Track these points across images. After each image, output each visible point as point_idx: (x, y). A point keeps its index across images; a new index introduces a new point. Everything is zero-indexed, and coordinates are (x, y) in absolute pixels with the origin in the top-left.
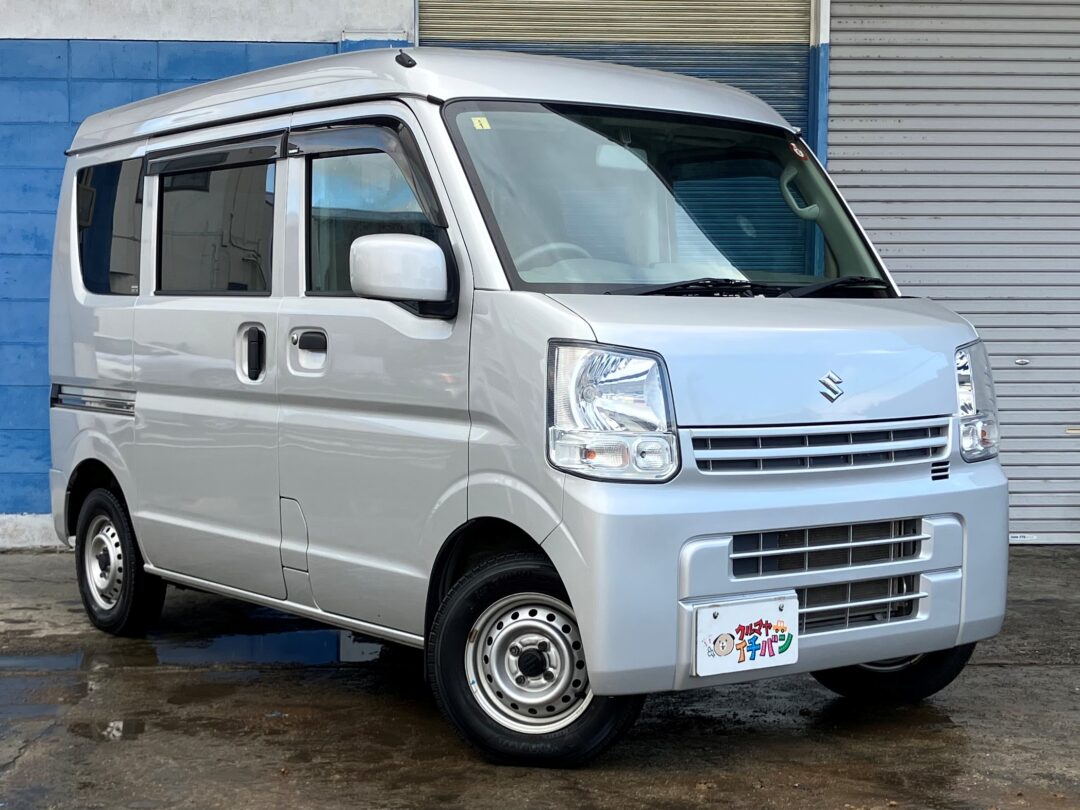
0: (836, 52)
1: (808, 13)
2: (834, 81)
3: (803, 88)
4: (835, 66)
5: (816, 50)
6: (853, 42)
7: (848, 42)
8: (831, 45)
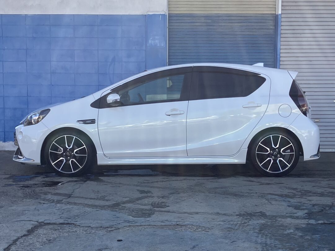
1: (276, 5)
2: (283, 24)
3: (274, 26)
4: (283, 20)
5: (278, 15)
6: (288, 13)
8: (282, 14)
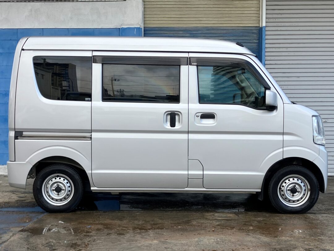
0: (267, 29)
1: (259, 17)
2: (267, 37)
3: (258, 39)
4: (267, 33)
5: (262, 28)
6: (273, 25)
7: (271, 25)
8: (266, 26)
